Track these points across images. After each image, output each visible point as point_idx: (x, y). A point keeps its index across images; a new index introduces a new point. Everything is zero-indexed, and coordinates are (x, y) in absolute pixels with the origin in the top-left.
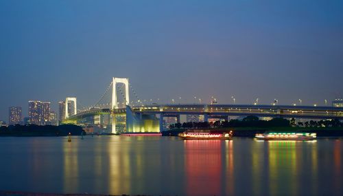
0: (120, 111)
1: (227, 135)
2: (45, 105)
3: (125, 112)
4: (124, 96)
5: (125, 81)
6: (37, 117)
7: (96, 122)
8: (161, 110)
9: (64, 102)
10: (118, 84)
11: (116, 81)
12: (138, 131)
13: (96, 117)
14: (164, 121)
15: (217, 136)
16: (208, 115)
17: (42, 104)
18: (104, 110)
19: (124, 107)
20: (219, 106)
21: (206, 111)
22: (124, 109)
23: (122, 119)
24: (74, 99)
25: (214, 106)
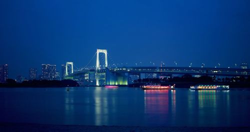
0: (102, 71)
1: (172, 87)
2: (52, 67)
3: (105, 72)
4: (105, 61)
5: (105, 52)
6: (47, 75)
7: (86, 78)
8: (128, 70)
9: (65, 65)
10: (100, 54)
11: (99, 51)
12: (113, 84)
13: (86, 75)
14: (131, 78)
15: (166, 87)
16: (159, 73)
17: (50, 66)
18: (91, 70)
19: (104, 68)
20: (166, 68)
21: (158, 71)
22: (104, 70)
23: (103, 76)
24: (71, 63)
25: (163, 68)
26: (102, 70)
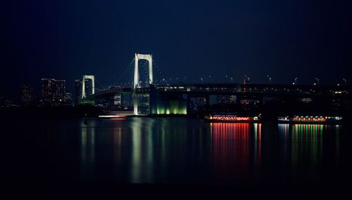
0: (143, 91)
1: (256, 118)
2: (59, 84)
3: (148, 92)
4: (148, 74)
5: (149, 58)
6: (51, 97)
7: (116, 103)
8: (188, 90)
9: (81, 81)
10: (140, 61)
11: (138, 57)
12: (163, 112)
13: (116, 97)
14: (192, 102)
15: (245, 119)
16: (240, 96)
17: (56, 82)
18: (125, 90)
19: (147, 86)
20: (252, 86)
21: (239, 91)
22: (147, 88)
23: (145, 100)
24: (92, 77)
25: (247, 86)
26: (144, 89)
